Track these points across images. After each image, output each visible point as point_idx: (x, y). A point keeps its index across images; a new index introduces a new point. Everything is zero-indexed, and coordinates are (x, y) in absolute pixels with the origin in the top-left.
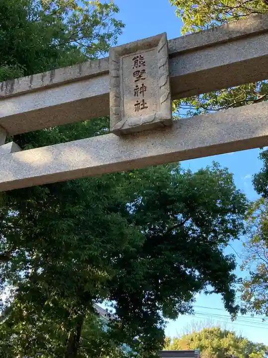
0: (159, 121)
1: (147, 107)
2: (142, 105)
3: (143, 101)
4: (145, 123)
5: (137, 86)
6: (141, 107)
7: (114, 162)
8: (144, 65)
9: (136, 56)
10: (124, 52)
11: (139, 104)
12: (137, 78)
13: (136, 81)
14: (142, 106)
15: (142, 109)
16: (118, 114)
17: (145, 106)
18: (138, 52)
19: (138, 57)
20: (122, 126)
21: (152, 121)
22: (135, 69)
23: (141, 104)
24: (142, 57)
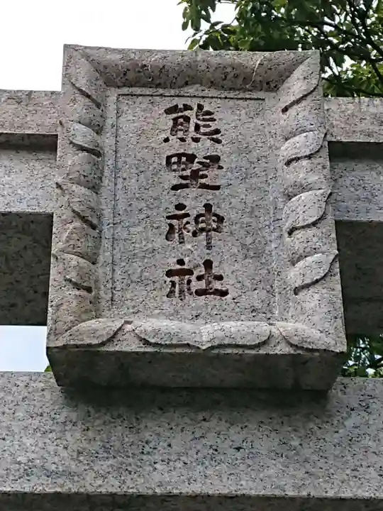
0: (287, 350)
1: (224, 293)
2: (199, 278)
3: (208, 264)
4: (220, 346)
5: (180, 207)
6: (196, 285)
7: (39, 489)
8: (218, 141)
9: (180, 103)
10: (131, 75)
11: (190, 272)
12: (182, 177)
13: (175, 188)
14: (202, 285)
15: (200, 293)
16: (89, 290)
17: (217, 285)
18: (191, 90)
19: (187, 107)
20: (111, 339)
21: (258, 346)
22: (175, 147)
23: (196, 273)
24: (209, 113)
